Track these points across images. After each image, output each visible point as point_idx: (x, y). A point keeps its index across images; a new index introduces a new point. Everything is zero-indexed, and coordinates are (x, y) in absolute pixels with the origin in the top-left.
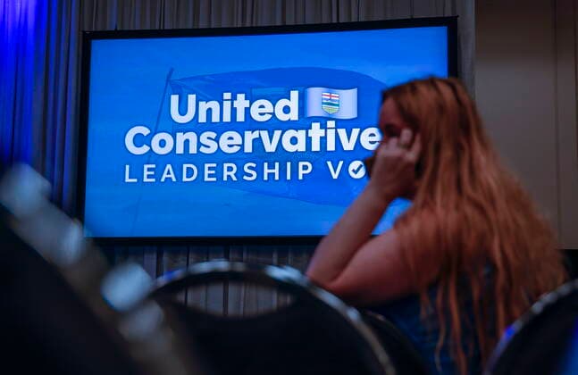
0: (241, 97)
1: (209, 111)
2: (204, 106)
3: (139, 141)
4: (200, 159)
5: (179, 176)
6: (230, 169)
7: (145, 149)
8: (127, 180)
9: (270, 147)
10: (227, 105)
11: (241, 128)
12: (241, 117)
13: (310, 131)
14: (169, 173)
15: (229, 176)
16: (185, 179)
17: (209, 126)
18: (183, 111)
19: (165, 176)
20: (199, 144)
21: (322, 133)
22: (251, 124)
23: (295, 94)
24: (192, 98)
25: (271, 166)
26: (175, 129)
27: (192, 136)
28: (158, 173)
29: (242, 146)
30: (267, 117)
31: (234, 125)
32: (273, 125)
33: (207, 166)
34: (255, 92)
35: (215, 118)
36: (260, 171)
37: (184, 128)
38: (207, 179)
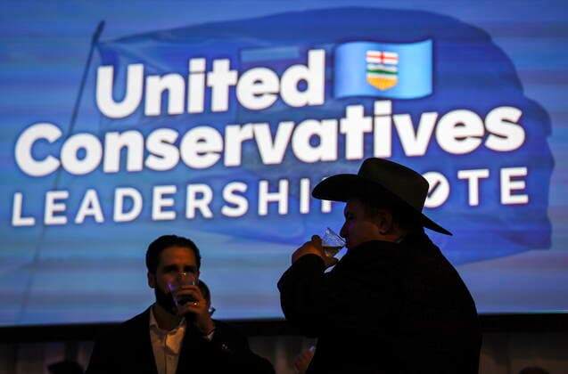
0: (221, 66)
1: (165, 94)
2: (156, 85)
3: (41, 150)
4: (147, 179)
5: (108, 212)
6: (199, 196)
7: (50, 165)
8: (17, 220)
9: (272, 154)
10: (197, 83)
11: (218, 121)
12: (220, 103)
13: (343, 122)
14: (90, 206)
15: (197, 211)
16: (119, 216)
17: (165, 120)
18: (119, 95)
19: (84, 211)
20: (146, 153)
21: (366, 124)
22: (238, 114)
23: (317, 57)
25: (274, 188)
26: (104, 127)
27: (133, 139)
29: (222, 154)
30: (268, 101)
31: (208, 118)
32: (277, 114)
34: (247, 56)
35: (176, 107)
36: (252, 196)
37: (120, 126)
38: (157, 215)
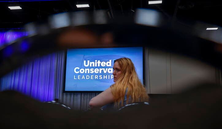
0: (99, 61)
1: (92, 64)
2: (91, 63)
4: (90, 74)
5: (85, 78)
6: (96, 77)
7: (78, 72)
8: (74, 79)
9: (105, 72)
10: (96, 63)
11: (99, 68)
12: (99, 66)
15: (96, 78)
16: (87, 79)
17: (92, 67)
18: (87, 64)
19: (83, 78)
20: (90, 71)
22: (101, 67)
23: (110, 61)
24: (88, 61)
25: (105, 76)
26: (85, 68)
27: (88, 69)
28: (81, 77)
29: (99, 72)
30: (104, 66)
31: (97, 67)
32: (106, 67)
33: (92, 76)
34: (102, 60)
35: (93, 66)
36: (103, 77)
37: (87, 68)
38: (91, 79)
